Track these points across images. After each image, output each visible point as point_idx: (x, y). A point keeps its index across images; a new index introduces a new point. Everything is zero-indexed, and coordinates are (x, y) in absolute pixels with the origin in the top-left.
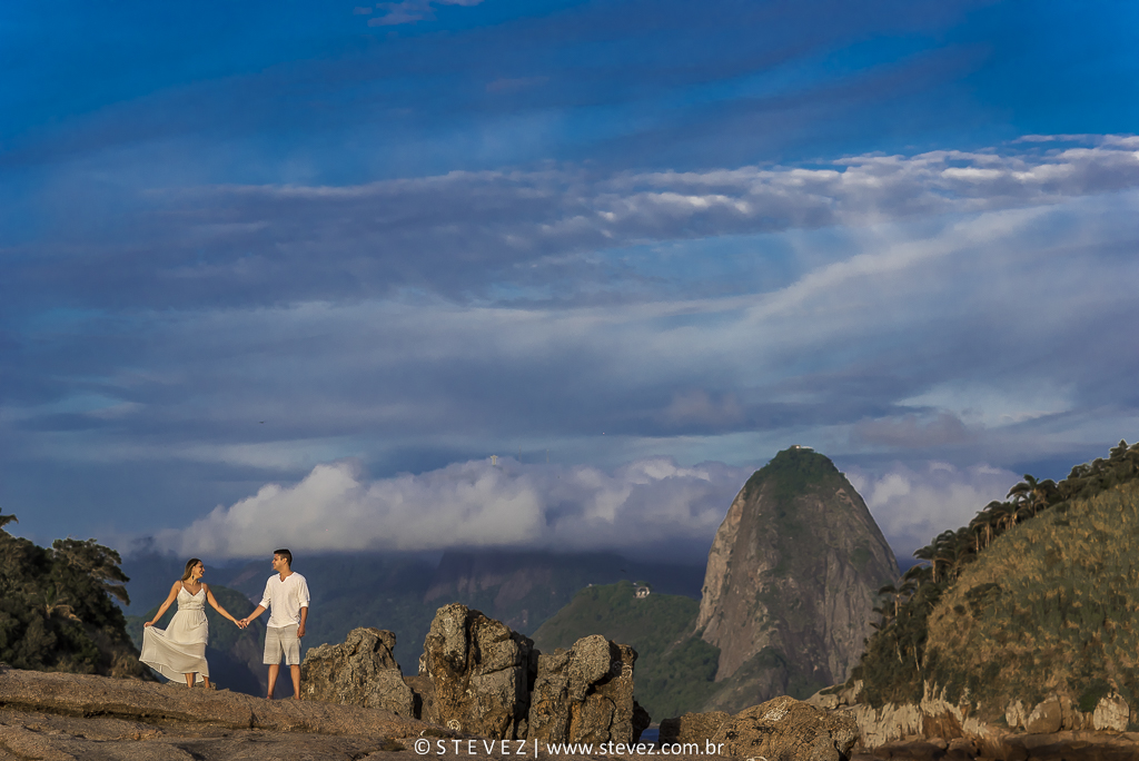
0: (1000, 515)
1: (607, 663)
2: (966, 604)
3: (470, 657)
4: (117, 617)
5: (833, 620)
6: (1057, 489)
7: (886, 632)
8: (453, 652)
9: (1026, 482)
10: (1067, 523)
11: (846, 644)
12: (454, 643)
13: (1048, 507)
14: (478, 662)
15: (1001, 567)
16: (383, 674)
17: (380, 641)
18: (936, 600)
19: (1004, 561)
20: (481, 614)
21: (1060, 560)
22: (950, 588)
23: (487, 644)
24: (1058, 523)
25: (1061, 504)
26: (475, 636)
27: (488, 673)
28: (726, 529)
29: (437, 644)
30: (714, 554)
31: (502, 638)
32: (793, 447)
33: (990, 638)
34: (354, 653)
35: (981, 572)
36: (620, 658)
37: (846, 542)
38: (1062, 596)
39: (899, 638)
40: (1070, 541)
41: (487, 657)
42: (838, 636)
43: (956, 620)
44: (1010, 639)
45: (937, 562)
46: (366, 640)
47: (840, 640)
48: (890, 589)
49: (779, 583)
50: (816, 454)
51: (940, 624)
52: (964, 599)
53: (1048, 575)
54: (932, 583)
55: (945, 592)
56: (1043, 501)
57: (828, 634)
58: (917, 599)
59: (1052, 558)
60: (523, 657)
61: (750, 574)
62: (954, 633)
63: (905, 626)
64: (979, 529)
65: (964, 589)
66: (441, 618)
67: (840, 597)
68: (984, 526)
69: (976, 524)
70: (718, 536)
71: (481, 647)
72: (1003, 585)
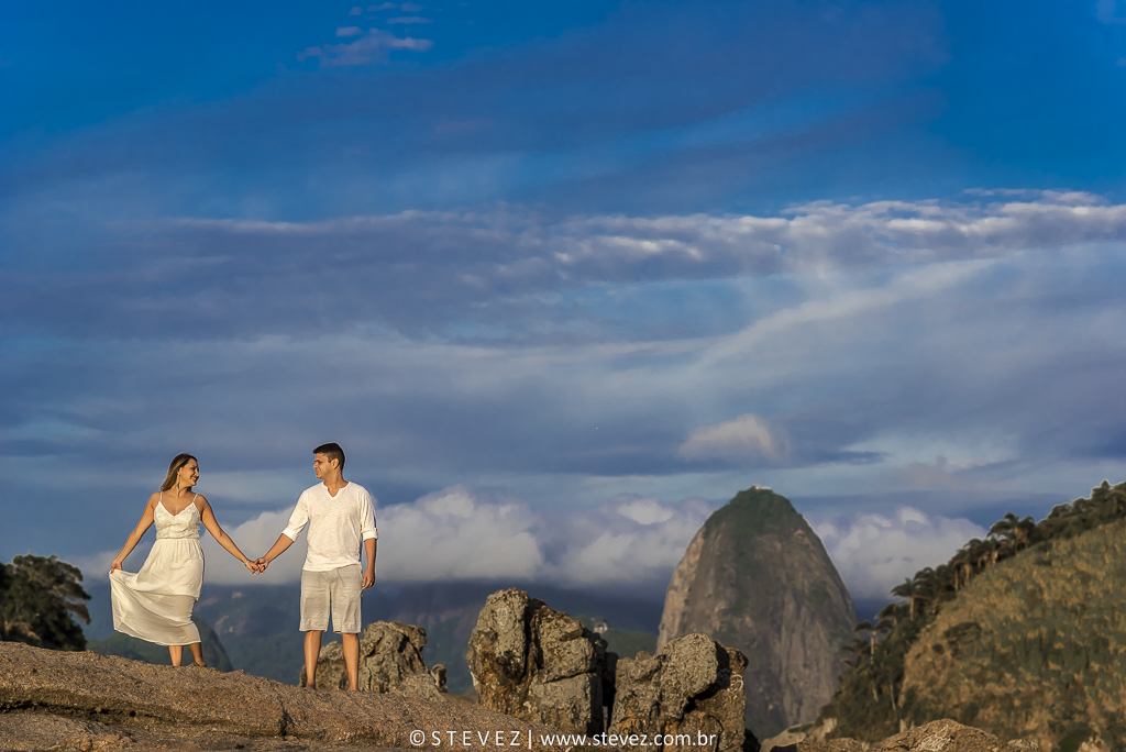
0: (980, 554)
1: (713, 670)
2: (944, 643)
3: (530, 660)
4: (78, 636)
5: (788, 659)
6: (1038, 529)
7: (861, 670)
8: (508, 653)
9: (1007, 520)
10: (1048, 563)
11: (801, 684)
12: (510, 640)
13: (1029, 546)
14: (540, 667)
15: (981, 606)
16: (412, 682)
17: (406, 639)
18: (913, 639)
19: (985, 599)
20: (543, 604)
21: (1041, 600)
22: (929, 626)
23: (551, 643)
24: (1041, 563)
25: (1042, 543)
26: (537, 632)
27: (554, 680)
28: (684, 567)
29: (486, 642)
30: (672, 592)
31: (572, 636)
32: (753, 488)
33: (969, 677)
34: (373, 653)
35: (961, 610)
36: (727, 665)
37: (803, 583)
38: (1044, 637)
39: (875, 676)
40: (1052, 581)
41: (551, 660)
42: (793, 675)
43: (934, 659)
44: (990, 680)
45: (916, 600)
46: (388, 637)
47: (795, 680)
48: (867, 626)
49: (737, 622)
50: (775, 495)
51: (919, 665)
52: (943, 637)
53: (1029, 615)
54: (910, 621)
55: (923, 630)
56: (1025, 540)
57: (784, 674)
58: (895, 637)
59: (1033, 598)
60: (600, 661)
61: (707, 612)
62: (932, 673)
63: (882, 665)
64: (959, 567)
65: (943, 627)
66: (493, 607)
67: (796, 637)
68: (963, 564)
69: (957, 562)
70: (676, 574)
71: (543, 647)
72: (982, 625)
